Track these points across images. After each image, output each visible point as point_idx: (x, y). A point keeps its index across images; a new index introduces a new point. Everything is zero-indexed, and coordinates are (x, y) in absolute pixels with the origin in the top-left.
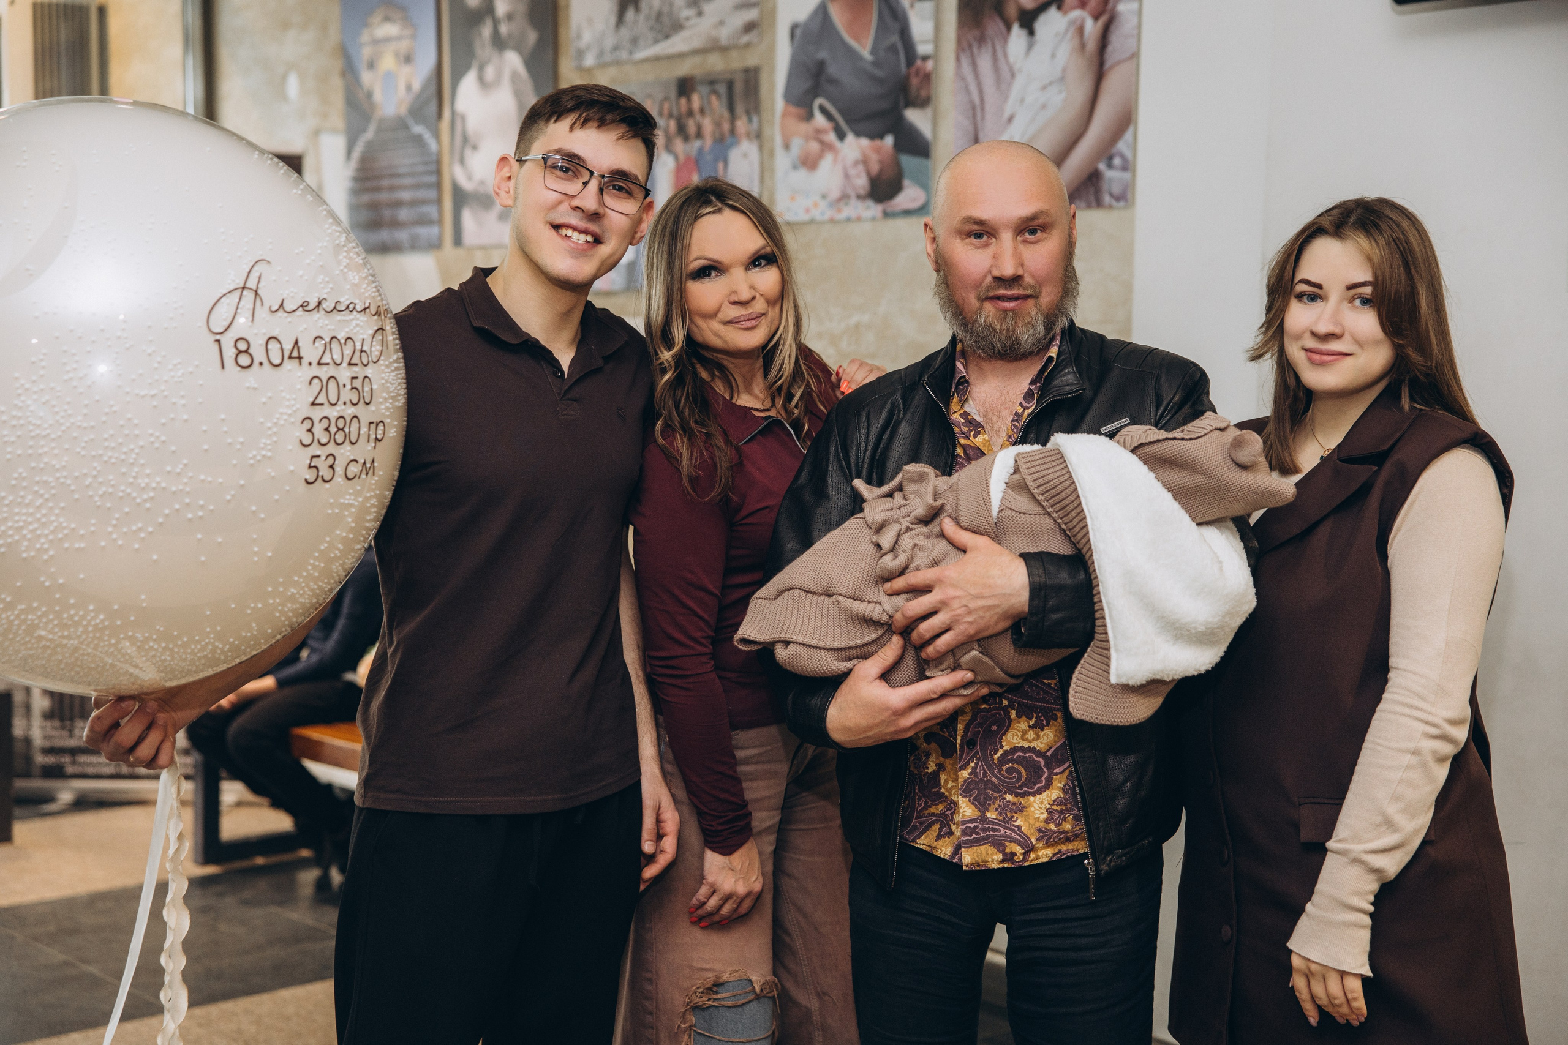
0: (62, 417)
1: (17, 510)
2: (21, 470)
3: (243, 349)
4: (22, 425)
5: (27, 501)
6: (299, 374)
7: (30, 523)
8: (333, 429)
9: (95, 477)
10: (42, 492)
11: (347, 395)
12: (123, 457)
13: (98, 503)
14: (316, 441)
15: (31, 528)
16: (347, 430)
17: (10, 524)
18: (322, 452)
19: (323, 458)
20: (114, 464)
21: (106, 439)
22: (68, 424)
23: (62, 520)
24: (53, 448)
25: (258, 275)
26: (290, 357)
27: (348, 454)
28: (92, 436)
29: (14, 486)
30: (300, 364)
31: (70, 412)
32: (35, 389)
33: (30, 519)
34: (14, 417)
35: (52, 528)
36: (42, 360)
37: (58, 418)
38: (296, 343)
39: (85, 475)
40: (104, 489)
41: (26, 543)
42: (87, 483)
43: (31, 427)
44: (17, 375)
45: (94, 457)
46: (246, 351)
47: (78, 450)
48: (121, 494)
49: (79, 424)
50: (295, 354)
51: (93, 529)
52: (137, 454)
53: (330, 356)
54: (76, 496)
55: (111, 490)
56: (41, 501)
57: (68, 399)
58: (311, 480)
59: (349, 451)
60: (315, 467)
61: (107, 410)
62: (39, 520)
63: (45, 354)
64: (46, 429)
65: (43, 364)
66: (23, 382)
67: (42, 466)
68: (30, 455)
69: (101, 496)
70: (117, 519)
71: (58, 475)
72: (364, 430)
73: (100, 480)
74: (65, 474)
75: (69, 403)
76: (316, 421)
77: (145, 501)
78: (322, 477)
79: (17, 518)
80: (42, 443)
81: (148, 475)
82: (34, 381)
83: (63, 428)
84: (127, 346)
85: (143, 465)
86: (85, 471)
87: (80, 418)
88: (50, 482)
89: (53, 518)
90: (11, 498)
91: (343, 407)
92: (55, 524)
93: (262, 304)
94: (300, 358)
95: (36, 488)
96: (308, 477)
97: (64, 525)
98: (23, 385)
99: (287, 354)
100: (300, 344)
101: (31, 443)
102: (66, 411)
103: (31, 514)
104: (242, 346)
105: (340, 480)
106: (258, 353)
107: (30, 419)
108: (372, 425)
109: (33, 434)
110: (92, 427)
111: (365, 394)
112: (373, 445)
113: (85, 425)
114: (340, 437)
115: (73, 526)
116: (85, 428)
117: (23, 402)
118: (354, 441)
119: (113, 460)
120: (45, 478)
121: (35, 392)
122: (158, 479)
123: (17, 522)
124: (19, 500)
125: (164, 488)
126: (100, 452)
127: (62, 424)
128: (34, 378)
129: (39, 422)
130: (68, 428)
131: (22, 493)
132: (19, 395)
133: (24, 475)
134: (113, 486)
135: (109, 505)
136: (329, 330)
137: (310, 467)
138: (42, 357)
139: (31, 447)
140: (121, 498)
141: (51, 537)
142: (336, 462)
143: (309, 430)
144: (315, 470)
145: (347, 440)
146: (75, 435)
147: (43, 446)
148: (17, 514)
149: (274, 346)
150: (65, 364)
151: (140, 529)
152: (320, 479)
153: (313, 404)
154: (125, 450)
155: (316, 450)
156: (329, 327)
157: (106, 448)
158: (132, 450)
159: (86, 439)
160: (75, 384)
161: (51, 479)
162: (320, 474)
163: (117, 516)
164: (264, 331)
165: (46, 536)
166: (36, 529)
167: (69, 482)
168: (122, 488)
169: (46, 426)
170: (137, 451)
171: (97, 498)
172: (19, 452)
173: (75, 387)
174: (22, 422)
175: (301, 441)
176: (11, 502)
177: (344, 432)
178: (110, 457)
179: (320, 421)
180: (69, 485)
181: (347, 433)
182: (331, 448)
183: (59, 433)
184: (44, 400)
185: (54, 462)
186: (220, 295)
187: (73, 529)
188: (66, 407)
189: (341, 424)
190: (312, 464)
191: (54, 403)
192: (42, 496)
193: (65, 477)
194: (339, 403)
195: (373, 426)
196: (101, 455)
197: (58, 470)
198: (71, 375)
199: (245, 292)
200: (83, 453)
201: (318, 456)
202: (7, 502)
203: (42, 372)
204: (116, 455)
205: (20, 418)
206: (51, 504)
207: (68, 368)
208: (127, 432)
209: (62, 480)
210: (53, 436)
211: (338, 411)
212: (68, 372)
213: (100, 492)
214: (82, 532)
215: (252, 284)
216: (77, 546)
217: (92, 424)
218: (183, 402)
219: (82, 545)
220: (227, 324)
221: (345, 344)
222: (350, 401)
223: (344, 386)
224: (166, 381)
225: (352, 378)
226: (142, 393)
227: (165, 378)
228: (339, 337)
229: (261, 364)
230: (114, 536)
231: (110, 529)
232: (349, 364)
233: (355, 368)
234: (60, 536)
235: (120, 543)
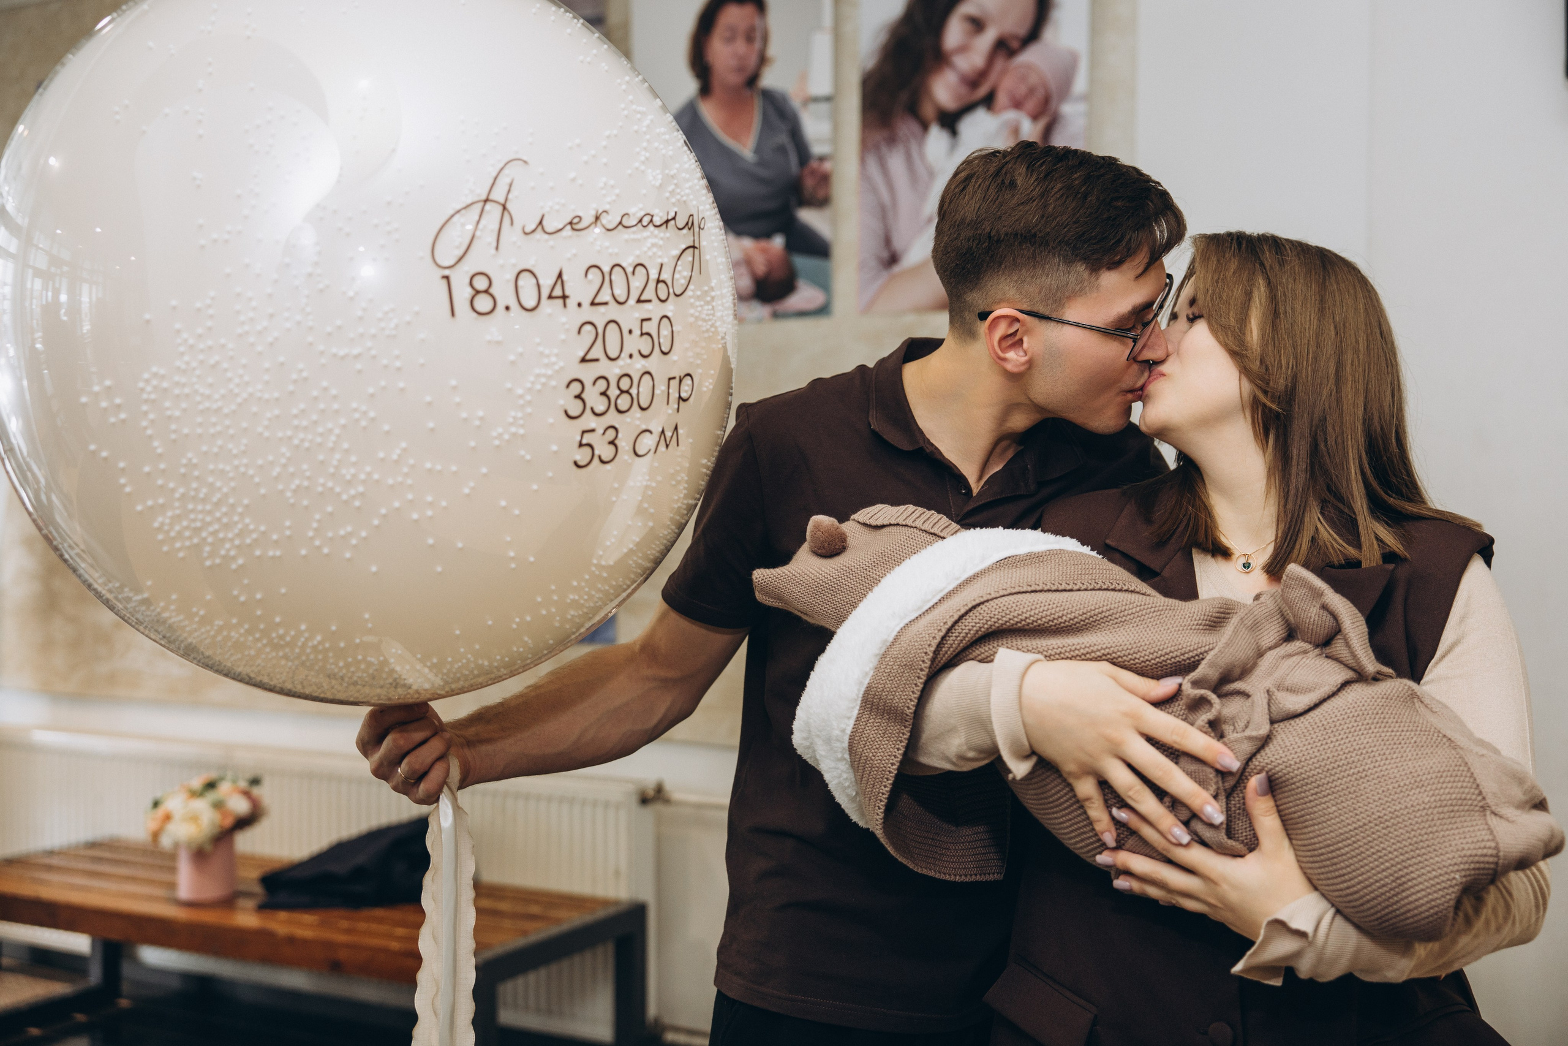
0: (238, 385)
1: (191, 506)
2: (190, 455)
3: (482, 287)
4: (187, 396)
5: (202, 495)
6: (564, 320)
8: (613, 392)
9: (284, 466)
10: (218, 484)
11: (634, 343)
12: (319, 440)
13: (292, 501)
14: (588, 410)
16: (634, 390)
18: (598, 424)
19: (601, 431)
20: (308, 449)
21: (296, 416)
22: (245, 395)
23: (247, 521)
24: (228, 427)
25: (508, 180)
26: (550, 296)
27: (638, 422)
28: (276, 412)
30: (565, 305)
31: (246, 378)
32: (202, 346)
34: (177, 384)
35: (237, 530)
36: (209, 306)
37: (231, 386)
38: (560, 275)
39: (272, 463)
40: (297, 482)
42: (275, 474)
43: (198, 398)
44: (178, 326)
45: (281, 439)
46: (485, 291)
47: (260, 429)
48: (320, 489)
49: (259, 394)
50: (558, 291)
51: (288, 533)
52: (338, 435)
53: (610, 291)
54: (263, 491)
55: (306, 483)
56: (218, 495)
57: (244, 361)
58: (581, 463)
59: (639, 419)
60: (589, 445)
61: (294, 376)
63: (213, 299)
64: (217, 401)
65: (211, 311)
66: (185, 335)
67: (215, 450)
68: (200, 436)
69: (295, 491)
70: (319, 521)
71: (236, 462)
72: (661, 389)
73: (291, 470)
74: (245, 461)
75: (244, 366)
76: (588, 385)
77: (354, 497)
78: (600, 457)
80: (214, 419)
81: (354, 464)
82: (200, 336)
83: (239, 400)
84: (321, 286)
85: (347, 450)
86: (271, 458)
87: (259, 387)
88: (228, 472)
89: (236, 518)
91: (629, 361)
92: (240, 526)
93: (512, 224)
94: (564, 297)
95: (211, 479)
96: (578, 458)
97: (252, 527)
98: (186, 340)
99: (544, 292)
100: (565, 278)
101: (199, 420)
102: (241, 376)
104: (480, 283)
105: (626, 457)
106: (503, 292)
107: (197, 387)
108: (672, 382)
109: (201, 407)
110: (277, 400)
111: (661, 340)
112: (676, 406)
113: (266, 396)
114: (624, 402)
115: (263, 528)
116: (267, 401)
117: (187, 363)
118: (644, 405)
119: (307, 444)
120: (221, 466)
121: (202, 351)
122: (368, 469)
125: (377, 481)
126: (289, 433)
127: (237, 395)
128: (200, 331)
129: (207, 392)
130: (246, 400)
131: (195, 485)
132: (182, 354)
134: (308, 478)
135: (305, 503)
136: (611, 255)
137: (581, 445)
138: (208, 301)
139: (200, 425)
140: (321, 494)
141: (237, 541)
142: (620, 435)
143: (578, 396)
144: (588, 450)
145: (635, 403)
146: (255, 409)
147: (215, 424)
149: (526, 282)
150: (238, 312)
151: (350, 534)
152: (596, 460)
153: (583, 359)
154: (321, 430)
155: (588, 421)
156: (610, 251)
157: (297, 428)
158: (331, 430)
159: (269, 415)
160: (252, 339)
161: (228, 468)
162: (597, 452)
163: (317, 517)
164: (513, 261)
165: (232, 540)
166: (217, 531)
167: (251, 472)
168: (321, 481)
169: (217, 396)
170: (337, 431)
171: (289, 494)
172: (186, 431)
173: (252, 345)
174: (187, 390)
175: (567, 411)
177: (630, 395)
178: (303, 440)
179: (593, 384)
180: (252, 477)
181: (634, 396)
182: (611, 418)
183: (233, 407)
184: (212, 362)
185: (230, 446)
186: (452, 212)
187: (264, 533)
188: (241, 371)
189: (625, 384)
190: (584, 441)
191: (225, 365)
192: (220, 488)
193: (246, 466)
194: (622, 355)
195: (674, 384)
196: (290, 438)
197: (235, 456)
198: (246, 328)
199: (488, 207)
200: (266, 434)
201: (593, 431)
203: (209, 323)
204: (309, 437)
205: (184, 385)
206: (231, 500)
207: (242, 318)
208: (322, 406)
209: (242, 469)
210: (226, 410)
211: (621, 367)
212: (243, 323)
213: (293, 487)
214: (275, 537)
215: (499, 195)
216: (271, 553)
217: (276, 395)
218: (398, 364)
219: (278, 553)
220: (460, 252)
221: (633, 273)
222: (640, 352)
223: (630, 332)
224: (374, 336)
225: (643, 320)
226: (342, 353)
227: (373, 331)
228: (624, 264)
229: (507, 308)
230: (317, 543)
231: (311, 534)
232: (639, 301)
233: (647, 306)
234: (248, 541)
235: (326, 550)
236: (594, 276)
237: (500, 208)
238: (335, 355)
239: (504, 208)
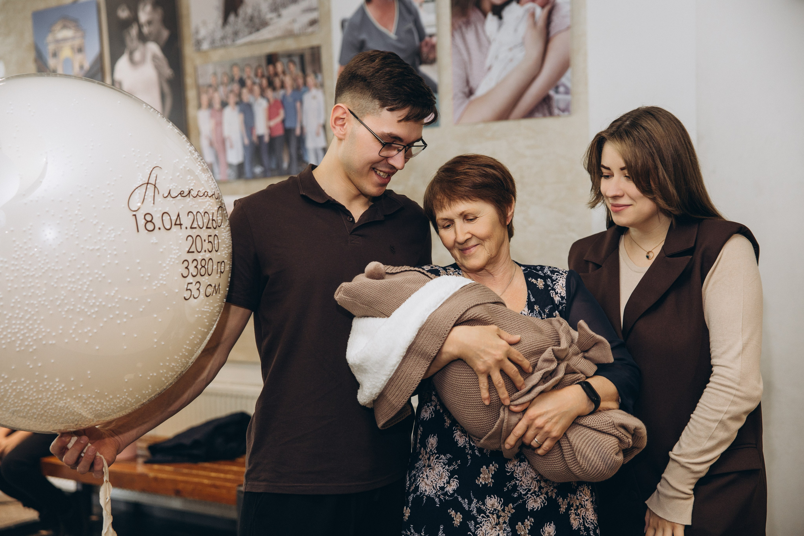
0: (43, 264)
1: (14, 322)
2: (17, 297)
3: (149, 220)
4: (18, 270)
5: (20, 316)
6: (181, 234)
7: (23, 329)
8: (199, 267)
9: (63, 300)
10: (30, 310)
11: (206, 246)
12: (79, 287)
13: (64, 316)
15: (22, 332)
17: (9, 331)
19: (194, 284)
20: (74, 291)
21: (70, 277)
22: (46, 268)
23: (41, 327)
24: (37, 283)
25: (155, 175)
26: (175, 224)
28: (61, 275)
29: (13, 307)
30: (181, 228)
31: (47, 261)
33: (22, 327)
34: (12, 265)
35: (35, 332)
37: (40, 264)
38: (178, 215)
39: (57, 299)
40: (68, 307)
41: (19, 342)
42: (58, 304)
43: (23, 271)
45: (62, 288)
46: (151, 221)
47: (52, 284)
48: (78, 310)
49: (53, 268)
51: (60, 332)
52: (88, 285)
54: (51, 312)
55: (72, 308)
56: (29, 316)
58: (187, 298)
60: (190, 290)
61: (70, 259)
62: (28, 327)
64: (32, 271)
65: (31, 232)
67: (30, 294)
68: (23, 288)
69: (67, 311)
71: (40, 299)
72: (215, 267)
73: (66, 301)
74: (44, 298)
75: (46, 255)
76: (190, 262)
77: (93, 313)
78: (193, 295)
79: (14, 327)
80: (30, 280)
81: (95, 298)
82: (25, 243)
83: (43, 271)
84: (81, 219)
85: (92, 292)
86: (56, 296)
87: (53, 264)
88: (35, 304)
89: (36, 326)
90: (10, 315)
92: (37, 330)
93: (159, 193)
94: (181, 225)
95: (26, 308)
96: (186, 295)
97: (43, 330)
98: (18, 245)
99: (173, 223)
100: (180, 216)
101: (23, 280)
102: (45, 260)
103: (24, 324)
104: (148, 218)
106: (158, 222)
107: (23, 266)
109: (24, 275)
110: (61, 270)
111: (215, 245)
112: (219, 275)
113: (56, 268)
114: (202, 272)
115: (48, 330)
116: (57, 270)
117: (18, 255)
119: (74, 289)
120: (32, 302)
121: (26, 249)
122: (100, 300)
123: (14, 329)
124: (15, 316)
125: (104, 305)
126: (66, 285)
127: (42, 268)
129: (28, 268)
130: (47, 270)
131: (17, 311)
133: (19, 300)
134: (73, 305)
135: (71, 317)
137: (187, 290)
139: (23, 283)
140: (78, 312)
141: (35, 338)
142: (201, 286)
144: (189, 292)
145: (207, 273)
146: (50, 274)
147: (31, 282)
148: (14, 324)
149: (166, 218)
151: (89, 331)
152: (192, 297)
153: (189, 252)
154: (81, 283)
155: (190, 279)
157: (70, 282)
158: (85, 283)
159: (57, 277)
161: (35, 302)
162: (192, 293)
163: (75, 323)
164: (160, 209)
165: (32, 337)
166: (26, 333)
167: (46, 303)
168: (79, 306)
169: (32, 269)
170: (88, 283)
172: (16, 286)
174: (17, 268)
175: (182, 274)
176: (11, 317)
178: (72, 288)
179: (192, 262)
180: (47, 306)
183: (40, 274)
184: (31, 254)
185: (37, 292)
186: (135, 188)
187: (49, 332)
188: (45, 258)
189: (203, 263)
190: (188, 288)
191: (37, 255)
192: (30, 312)
193: (45, 301)
194: (202, 251)
196: (67, 287)
197: (40, 296)
200: (55, 285)
201: (192, 283)
202: (8, 317)
204: (75, 286)
205: (16, 265)
206: (35, 318)
208: (82, 272)
209: (42, 302)
210: (37, 276)
213: (66, 309)
214: (54, 334)
216: (50, 342)
217: (61, 268)
218: (115, 253)
219: (54, 342)
220: (139, 205)
224: (105, 241)
226: (91, 248)
227: (105, 238)
229: (159, 229)
230: (73, 336)
231: (71, 332)
234: (40, 337)
235: (77, 339)
238: (88, 249)
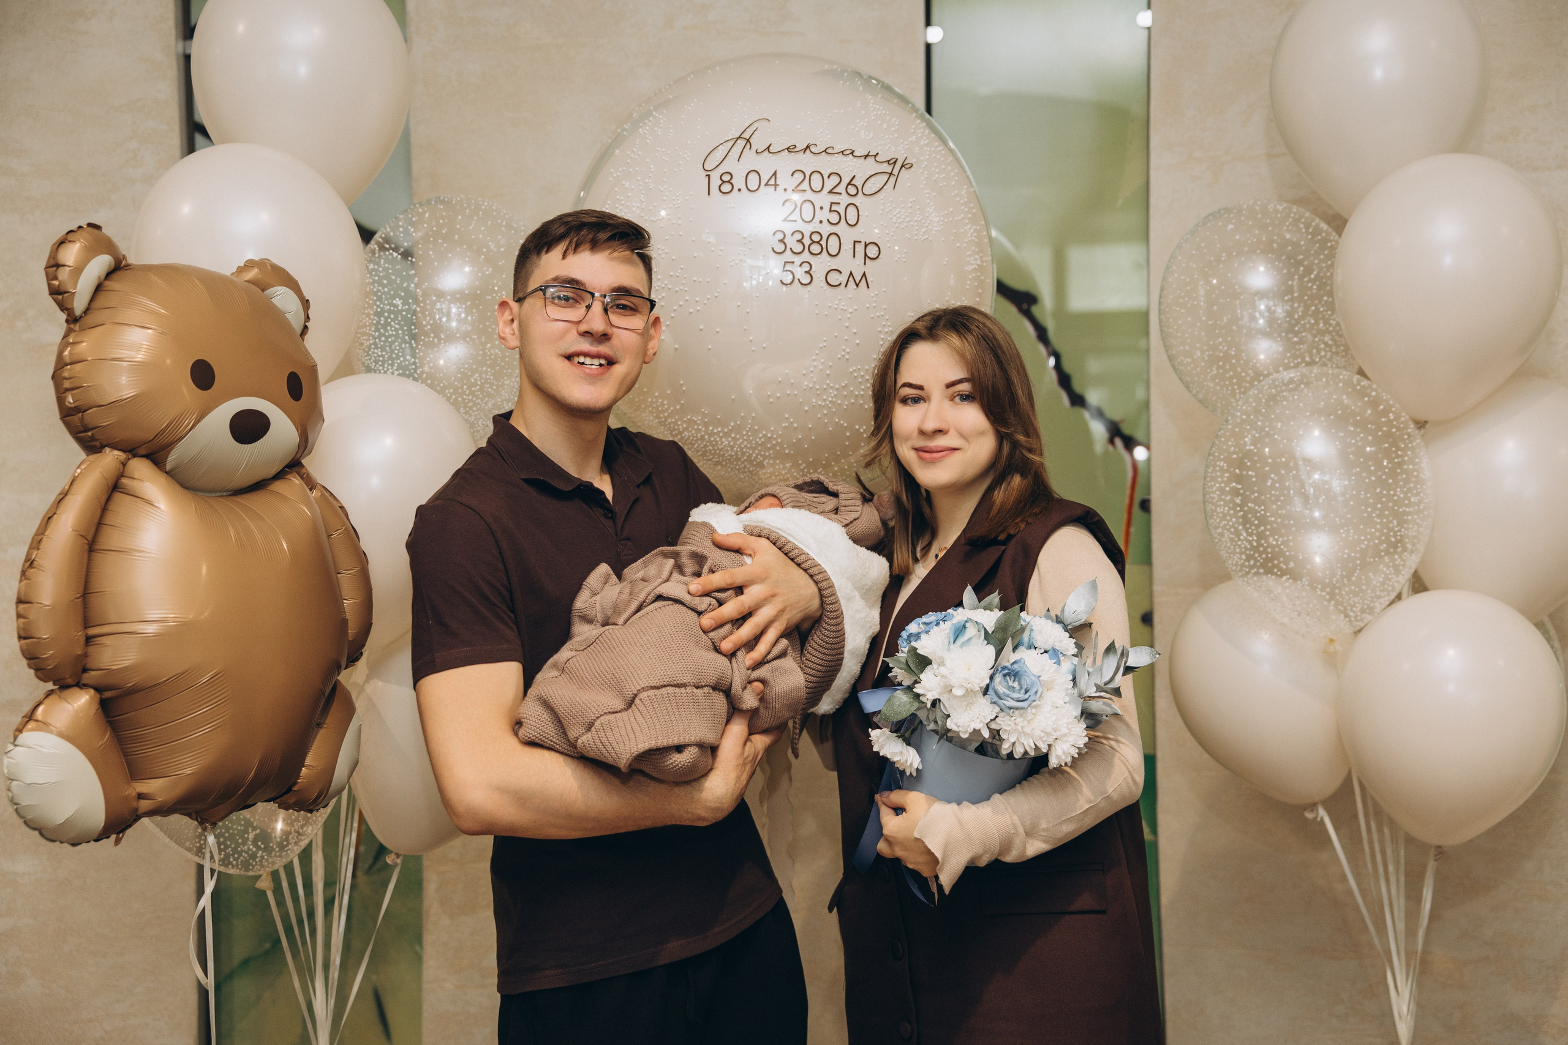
3: (727, 180)
6: (774, 198)
8: (807, 241)
11: (825, 215)
14: (788, 249)
16: (823, 243)
18: (798, 260)
19: (798, 264)
25: (754, 128)
26: (766, 184)
27: (828, 264)
30: (775, 190)
38: (775, 174)
46: (729, 182)
50: (772, 182)
58: (787, 281)
59: (829, 261)
60: (790, 271)
76: (788, 235)
78: (799, 280)
91: (821, 225)
94: (776, 185)
96: (783, 278)
99: (763, 182)
100: (778, 176)
104: (726, 178)
105: (820, 285)
106: (739, 182)
114: (816, 249)
118: (832, 253)
137: (784, 271)
142: (814, 269)
143: (782, 241)
144: (790, 273)
145: (825, 250)
149: (753, 177)
153: (785, 220)
155: (788, 256)
162: (797, 276)
164: (747, 166)
175: (773, 248)
177: (820, 245)
179: (792, 235)
181: (824, 246)
182: (806, 256)
186: (717, 144)
189: (816, 238)
190: (787, 269)
194: (814, 220)
199: (739, 141)
201: (793, 263)
215: (746, 135)
220: (717, 164)
221: (829, 177)
222: (828, 220)
223: (821, 208)
225: (832, 203)
228: (823, 173)
229: (739, 190)
232: (831, 192)
233: (838, 196)
236: (799, 177)
237: (745, 142)
239: (748, 141)
